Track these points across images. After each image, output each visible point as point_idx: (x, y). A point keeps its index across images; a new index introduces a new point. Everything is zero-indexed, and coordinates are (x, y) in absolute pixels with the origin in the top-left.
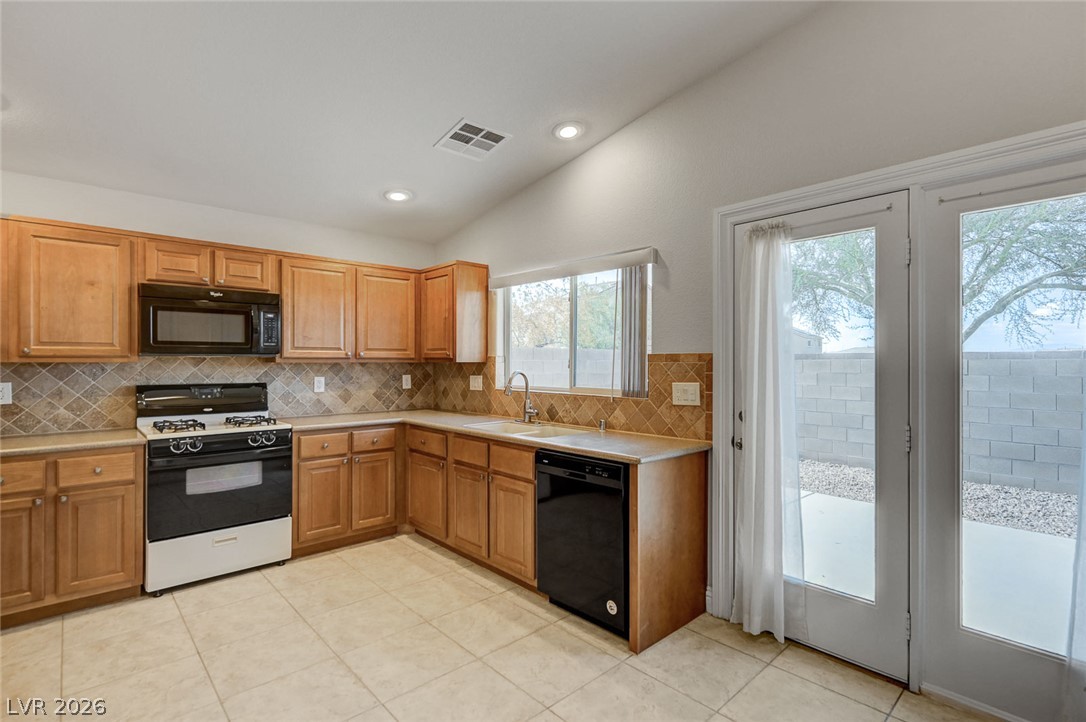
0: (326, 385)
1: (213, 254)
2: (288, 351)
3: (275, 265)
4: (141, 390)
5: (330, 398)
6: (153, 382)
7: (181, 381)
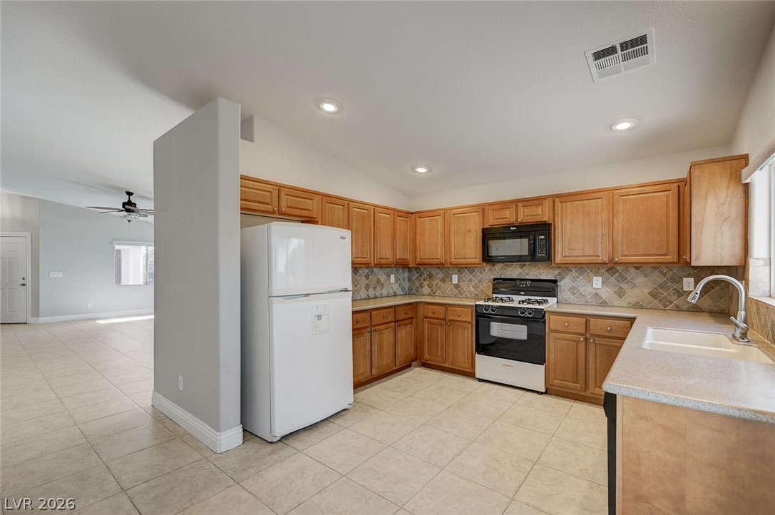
0: (603, 283)
1: (517, 206)
3: (551, 203)
4: (495, 279)
5: (607, 293)
6: (503, 277)
7: (514, 277)
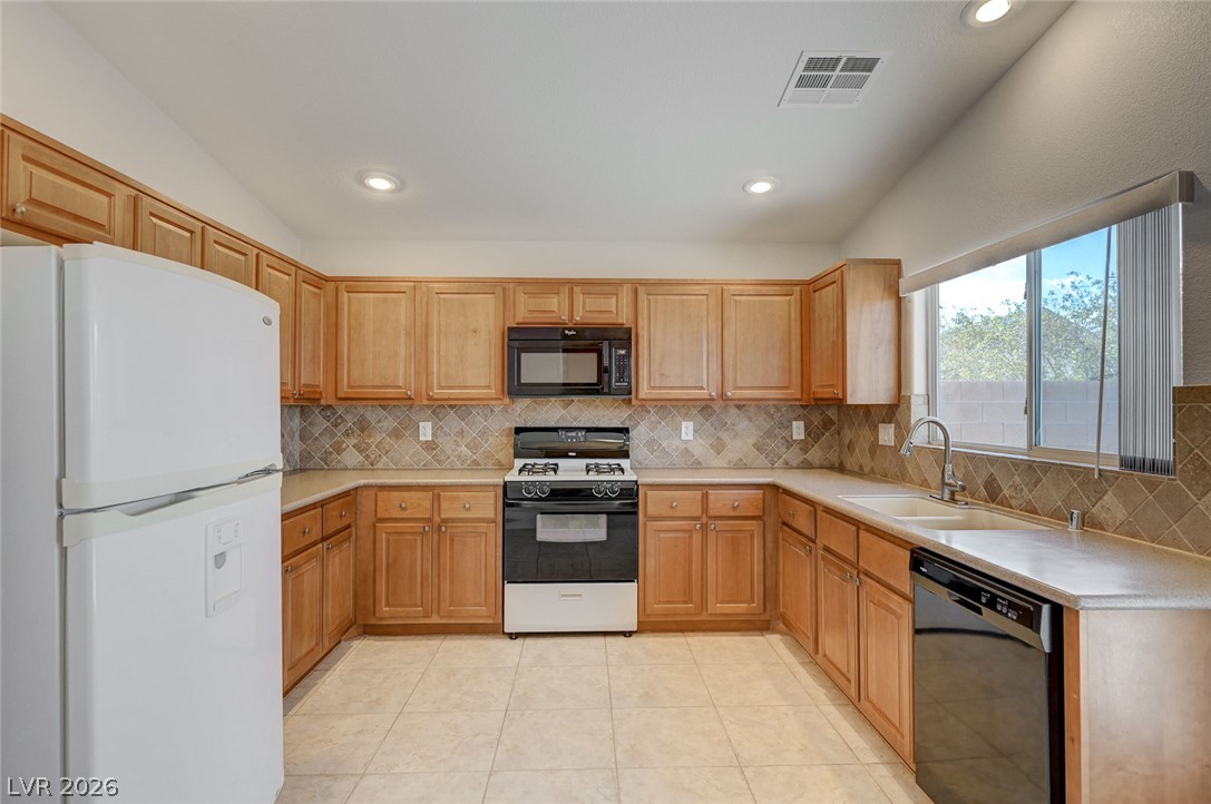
0: (695, 431)
1: (571, 292)
2: (644, 391)
3: (631, 294)
4: (518, 430)
5: (700, 448)
6: (530, 425)
7: (552, 424)
